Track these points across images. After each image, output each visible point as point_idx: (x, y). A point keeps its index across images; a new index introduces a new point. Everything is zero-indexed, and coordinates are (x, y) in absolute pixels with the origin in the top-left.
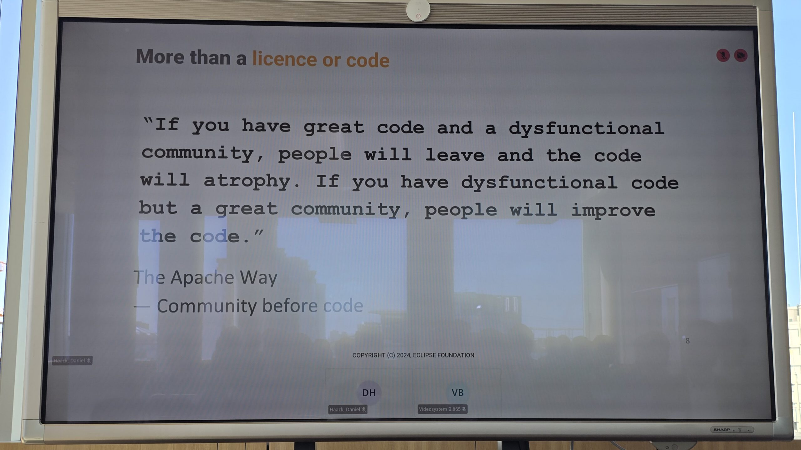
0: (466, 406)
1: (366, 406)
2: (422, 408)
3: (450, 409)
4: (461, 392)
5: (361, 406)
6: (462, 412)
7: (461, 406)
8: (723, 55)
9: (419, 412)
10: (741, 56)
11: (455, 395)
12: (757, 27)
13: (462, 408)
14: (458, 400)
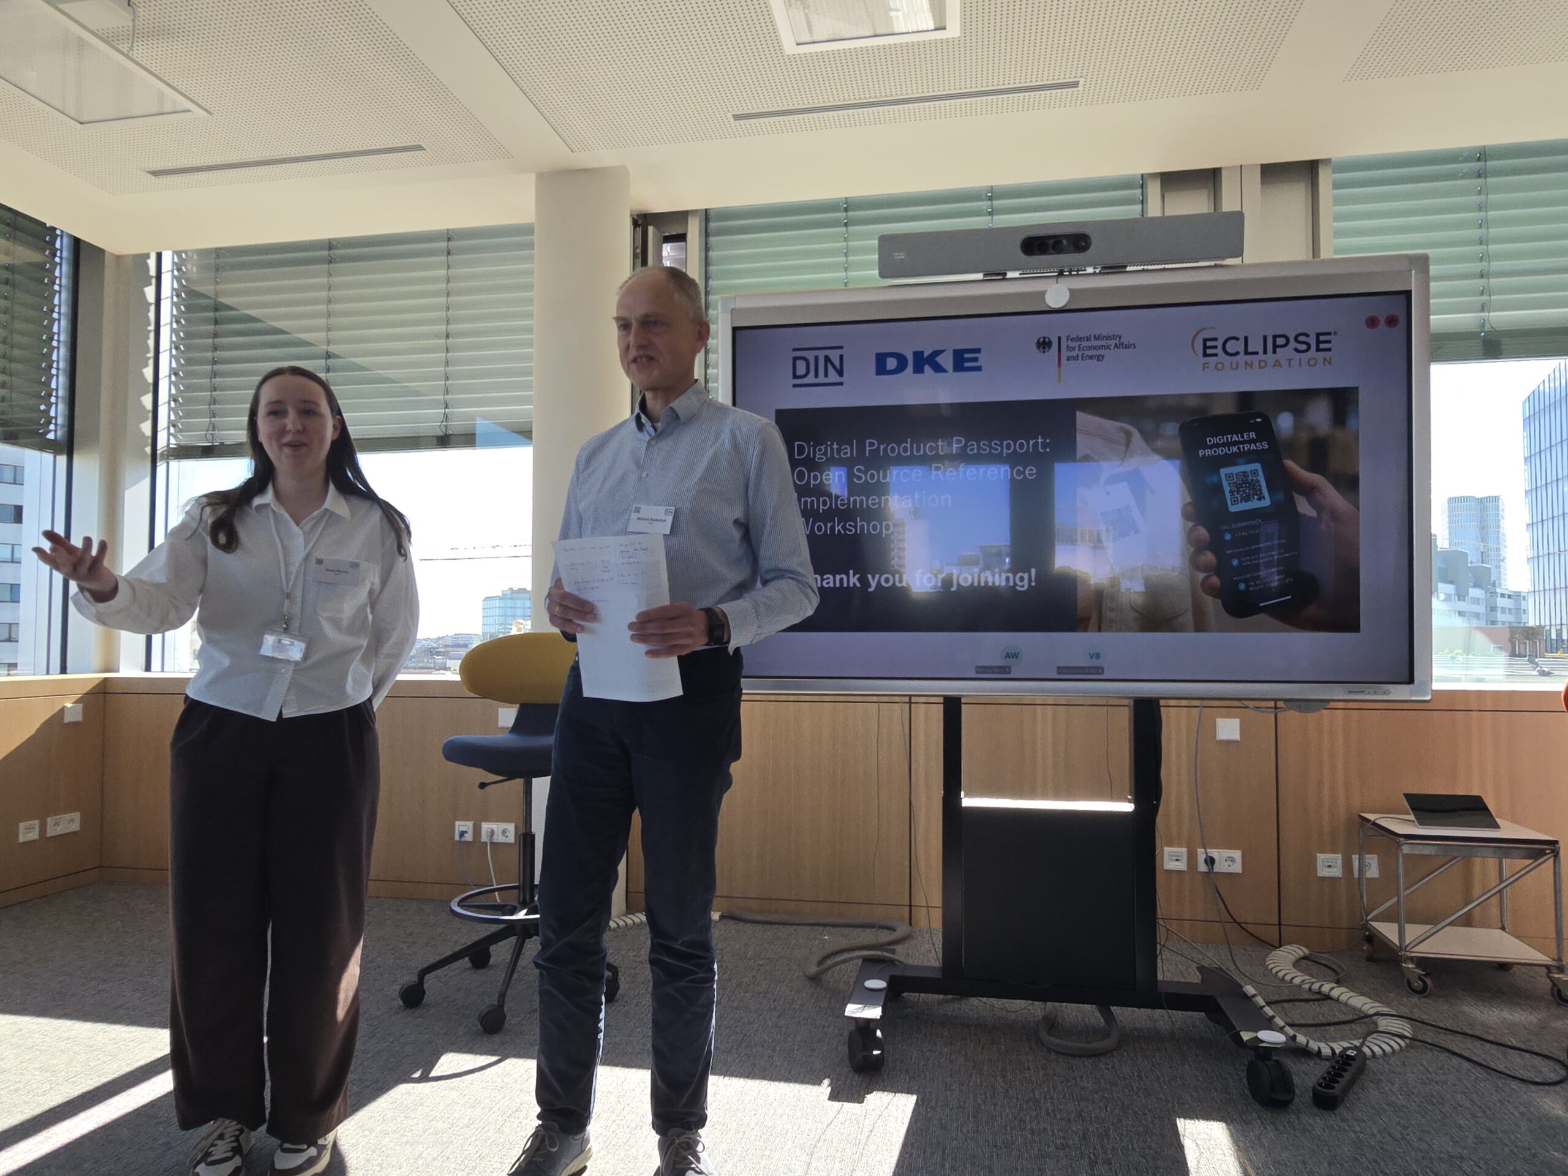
0: (1103, 669)
1: (1010, 667)
2: (1061, 670)
3: (1087, 671)
4: (1098, 656)
5: (1006, 667)
6: (1098, 673)
7: (1098, 668)
8: (1372, 322)
9: (1059, 673)
10: (1392, 321)
11: (1092, 658)
12: (1410, 291)
13: (1099, 670)
14: (1095, 663)
